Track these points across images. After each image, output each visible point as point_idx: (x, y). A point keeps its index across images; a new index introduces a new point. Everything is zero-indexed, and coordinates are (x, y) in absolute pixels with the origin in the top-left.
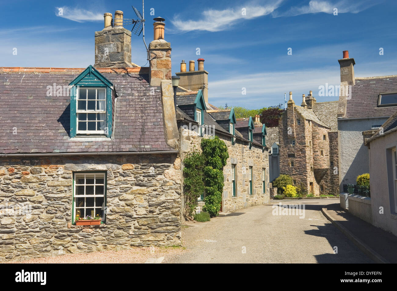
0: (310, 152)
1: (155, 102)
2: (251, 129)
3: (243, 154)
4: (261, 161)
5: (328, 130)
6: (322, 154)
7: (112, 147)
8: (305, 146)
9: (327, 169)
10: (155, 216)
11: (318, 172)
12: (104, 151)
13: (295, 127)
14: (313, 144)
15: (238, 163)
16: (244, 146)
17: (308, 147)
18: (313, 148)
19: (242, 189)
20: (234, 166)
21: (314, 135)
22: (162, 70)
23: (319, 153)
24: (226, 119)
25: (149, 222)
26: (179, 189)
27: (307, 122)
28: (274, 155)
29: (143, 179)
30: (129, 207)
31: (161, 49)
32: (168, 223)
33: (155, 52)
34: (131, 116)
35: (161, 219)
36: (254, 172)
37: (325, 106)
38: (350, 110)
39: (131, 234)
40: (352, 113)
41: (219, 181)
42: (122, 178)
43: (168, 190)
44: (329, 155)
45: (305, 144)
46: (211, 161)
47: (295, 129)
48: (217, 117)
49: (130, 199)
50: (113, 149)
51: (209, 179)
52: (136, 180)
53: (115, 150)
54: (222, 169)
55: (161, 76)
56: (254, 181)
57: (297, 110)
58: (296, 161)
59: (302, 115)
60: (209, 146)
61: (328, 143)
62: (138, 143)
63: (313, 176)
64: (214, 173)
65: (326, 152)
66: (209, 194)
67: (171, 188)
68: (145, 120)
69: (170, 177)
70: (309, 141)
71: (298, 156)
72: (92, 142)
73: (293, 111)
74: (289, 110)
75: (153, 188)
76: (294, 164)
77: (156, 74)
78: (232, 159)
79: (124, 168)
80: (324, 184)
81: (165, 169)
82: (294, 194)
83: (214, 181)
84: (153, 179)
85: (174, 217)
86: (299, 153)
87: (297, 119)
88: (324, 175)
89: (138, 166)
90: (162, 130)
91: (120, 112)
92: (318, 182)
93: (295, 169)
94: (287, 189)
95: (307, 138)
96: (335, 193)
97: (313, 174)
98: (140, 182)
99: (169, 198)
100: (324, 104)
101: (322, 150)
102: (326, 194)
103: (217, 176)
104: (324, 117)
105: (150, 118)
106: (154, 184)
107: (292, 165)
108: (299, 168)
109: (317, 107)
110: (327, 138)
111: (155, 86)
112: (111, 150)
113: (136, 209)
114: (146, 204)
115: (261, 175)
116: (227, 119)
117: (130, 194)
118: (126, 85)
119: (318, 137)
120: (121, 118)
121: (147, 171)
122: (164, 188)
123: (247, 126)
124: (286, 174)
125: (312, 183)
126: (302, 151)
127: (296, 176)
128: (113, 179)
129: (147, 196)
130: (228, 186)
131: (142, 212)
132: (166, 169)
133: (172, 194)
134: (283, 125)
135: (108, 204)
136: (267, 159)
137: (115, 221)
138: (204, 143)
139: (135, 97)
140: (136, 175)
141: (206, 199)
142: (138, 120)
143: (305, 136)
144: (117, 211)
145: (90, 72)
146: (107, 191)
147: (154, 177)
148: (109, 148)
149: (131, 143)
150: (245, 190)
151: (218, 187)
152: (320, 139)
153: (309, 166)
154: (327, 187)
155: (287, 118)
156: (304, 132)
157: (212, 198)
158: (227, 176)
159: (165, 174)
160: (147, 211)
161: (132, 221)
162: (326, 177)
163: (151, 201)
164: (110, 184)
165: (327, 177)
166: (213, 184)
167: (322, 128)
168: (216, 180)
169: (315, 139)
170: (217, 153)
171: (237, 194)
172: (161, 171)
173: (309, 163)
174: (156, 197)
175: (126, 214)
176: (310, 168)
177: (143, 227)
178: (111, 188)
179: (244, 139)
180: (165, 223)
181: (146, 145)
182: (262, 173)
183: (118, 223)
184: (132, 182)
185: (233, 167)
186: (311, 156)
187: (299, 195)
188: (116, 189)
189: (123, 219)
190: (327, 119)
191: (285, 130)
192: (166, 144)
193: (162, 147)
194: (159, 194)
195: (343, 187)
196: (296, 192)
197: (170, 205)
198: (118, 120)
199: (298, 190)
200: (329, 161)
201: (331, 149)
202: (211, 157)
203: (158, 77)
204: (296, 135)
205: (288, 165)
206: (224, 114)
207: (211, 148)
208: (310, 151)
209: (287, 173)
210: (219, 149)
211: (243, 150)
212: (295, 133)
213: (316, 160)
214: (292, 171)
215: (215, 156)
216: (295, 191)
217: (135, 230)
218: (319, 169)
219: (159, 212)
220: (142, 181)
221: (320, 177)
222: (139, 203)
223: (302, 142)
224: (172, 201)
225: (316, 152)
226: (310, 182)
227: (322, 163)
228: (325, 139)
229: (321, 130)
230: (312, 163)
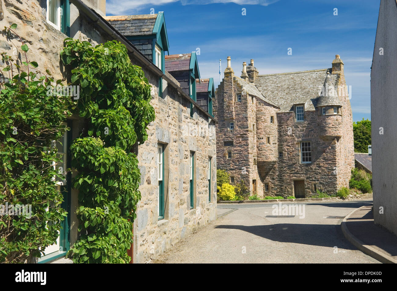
0: (254, 139)
2: (194, 77)
3: (181, 124)
4: (207, 142)
5: (277, 110)
6: (269, 142)
8: (247, 131)
9: (275, 162)
11: (263, 165)
13: (234, 105)
14: (258, 129)
15: (172, 141)
16: (181, 106)
17: (251, 131)
18: (257, 133)
19: (177, 199)
20: (163, 146)
21: (258, 116)
23: (264, 140)
24: (145, 33)
27: (250, 98)
36: (196, 162)
37: (271, 79)
41: (126, 187)
44: (277, 144)
45: (248, 128)
46: (100, 120)
47: (233, 108)
51: (90, 182)
54: (133, 150)
56: (197, 181)
57: (237, 81)
58: (235, 150)
59: (244, 88)
60: (90, 66)
61: (277, 127)
63: (257, 171)
64: (107, 161)
65: (273, 139)
66: (91, 231)
70: (252, 124)
71: (237, 143)
73: (231, 83)
74: (226, 82)
76: (232, 155)
78: (159, 131)
80: (270, 181)
82: (232, 195)
83: (106, 186)
86: (239, 140)
87: (237, 94)
88: (271, 170)
92: (263, 179)
93: (233, 161)
94: (223, 189)
95: (250, 120)
96: (285, 193)
97: (256, 168)
100: (270, 77)
101: (269, 136)
102: (272, 196)
103: (118, 168)
104: (269, 93)
107: (230, 156)
108: (238, 161)
109: (259, 81)
110: (275, 120)
115: (206, 169)
116: (148, 33)
119: (264, 119)
123: (187, 68)
124: (221, 169)
125: (255, 180)
126: (243, 137)
127: (234, 171)
130: (149, 197)
134: (219, 102)
138: (72, 53)
141: (77, 252)
143: (247, 117)
150: (182, 202)
151: (121, 206)
152: (266, 122)
153: (251, 158)
154: (274, 185)
155: (224, 93)
156: (246, 111)
157: (100, 244)
158: (147, 170)
162: (272, 172)
165: (274, 173)
166: (104, 197)
167: (269, 107)
168: (116, 185)
169: (260, 122)
170: (119, 97)
171: (168, 213)
173: (252, 154)
176: (253, 160)
185: (160, 149)
186: (255, 144)
187: (239, 197)
190: (275, 96)
191: (221, 109)
196: (235, 194)
199: (237, 190)
200: (277, 151)
201: (280, 136)
202: (96, 107)
204: (235, 116)
205: (224, 156)
206: (142, 24)
207: (96, 71)
208: (254, 137)
209: (222, 167)
210: (128, 87)
211: (180, 115)
212: (234, 113)
213: (261, 149)
214: (229, 164)
215: (112, 104)
216: (233, 192)
218: (264, 162)
221: (265, 172)
223: (243, 125)
225: (261, 138)
226: (253, 179)
227: (268, 154)
228: (273, 121)
229: (268, 110)
230: (255, 154)
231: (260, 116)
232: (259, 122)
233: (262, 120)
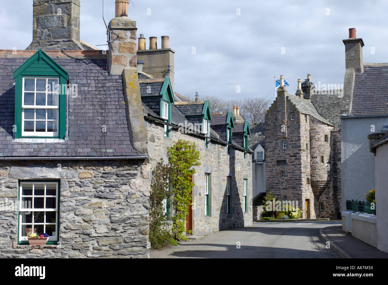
0: (307, 158)
1: (117, 95)
2: (230, 127)
3: (220, 161)
4: (242, 169)
5: (331, 128)
6: (323, 161)
7: (67, 150)
8: (300, 150)
9: (329, 181)
10: (118, 235)
11: (316, 184)
12: (57, 155)
13: (287, 124)
14: (311, 148)
15: (213, 171)
16: (220, 149)
17: (304, 151)
18: (310, 152)
21: (312, 135)
22: (125, 55)
23: (318, 159)
24: (198, 114)
25: (112, 243)
26: (147, 202)
27: (303, 117)
28: (258, 161)
29: (104, 189)
30: (86, 224)
31: (125, 29)
32: (134, 244)
33: (117, 32)
34: (87, 113)
35: (126, 238)
36: (232, 183)
38: (357, 105)
39: (89, 256)
40: (358, 109)
42: (78, 189)
43: (133, 204)
44: (332, 163)
45: (300, 147)
48: (187, 110)
49: (89, 214)
50: (68, 153)
52: (96, 191)
53: (70, 155)
55: (123, 63)
56: (232, 196)
57: (290, 100)
58: (288, 169)
59: (297, 107)
62: (98, 146)
63: (310, 190)
67: (138, 202)
68: (106, 117)
69: (136, 188)
70: (305, 143)
71: (290, 162)
72: (42, 144)
73: (284, 102)
74: (279, 101)
75: (116, 201)
76: (285, 174)
77: (117, 60)
78: (205, 168)
79: (81, 176)
80: (324, 201)
81: (130, 178)
84: (116, 190)
85: (141, 236)
86: (292, 159)
87: (290, 113)
88: (325, 190)
89: (99, 174)
90: (127, 130)
91: (75, 107)
92: (317, 198)
95: (303, 139)
98: (100, 193)
99: (135, 213)
101: (323, 155)
102: (327, 215)
104: (325, 110)
105: (111, 115)
106: (118, 196)
107: (283, 175)
108: (291, 180)
110: (330, 139)
111: (116, 74)
112: (65, 154)
113: (95, 226)
114: (108, 221)
115: (242, 188)
117: (88, 208)
118: (80, 73)
119: (317, 137)
120: (76, 115)
121: (109, 181)
122: (129, 201)
123: (224, 123)
125: (309, 199)
126: (296, 156)
127: (287, 190)
128: (68, 190)
129: (108, 210)
130: (200, 202)
131: (103, 230)
132: (132, 178)
133: (139, 209)
135: (62, 220)
136: (250, 168)
137: (69, 240)
139: (92, 88)
140: (96, 185)
142: (97, 117)
143: (300, 136)
144: (73, 228)
145: (39, 57)
146: (61, 204)
147: (118, 187)
148: (63, 151)
149: (90, 146)
152: (320, 141)
153: (304, 177)
155: (277, 112)
156: (299, 130)
158: (199, 188)
159: (131, 185)
160: (109, 229)
161: (90, 241)
163: (113, 217)
164: (64, 196)
165: (328, 192)
167: (323, 126)
169: (314, 141)
171: (211, 213)
172: (126, 180)
173: (304, 173)
174: (120, 212)
175: (84, 233)
176: (306, 178)
177: (104, 248)
178: (65, 200)
179: (221, 140)
180: (130, 244)
181: (108, 148)
182: (243, 185)
183: (73, 242)
184: (90, 194)
186: (308, 163)
188: (71, 202)
189: (79, 238)
190: (330, 114)
191: (274, 128)
192: (132, 148)
193: (127, 151)
194: (123, 209)
195: (346, 203)
197: (136, 221)
198: (72, 117)
200: (332, 170)
203: (120, 64)
204: (288, 135)
205: (277, 175)
206: (196, 108)
208: (307, 156)
209: (275, 186)
211: (219, 155)
212: (287, 132)
213: (314, 168)
214: (282, 183)
217: (94, 252)
218: (318, 181)
219: (123, 230)
220: (102, 192)
221: (320, 192)
222: (98, 219)
223: (296, 145)
224: (139, 217)
225: (314, 158)
226: (307, 198)
227: (322, 173)
228: (327, 140)
229: (322, 129)
230: (309, 173)
231: (314, 134)
232: (312, 141)
233: (316, 139)
